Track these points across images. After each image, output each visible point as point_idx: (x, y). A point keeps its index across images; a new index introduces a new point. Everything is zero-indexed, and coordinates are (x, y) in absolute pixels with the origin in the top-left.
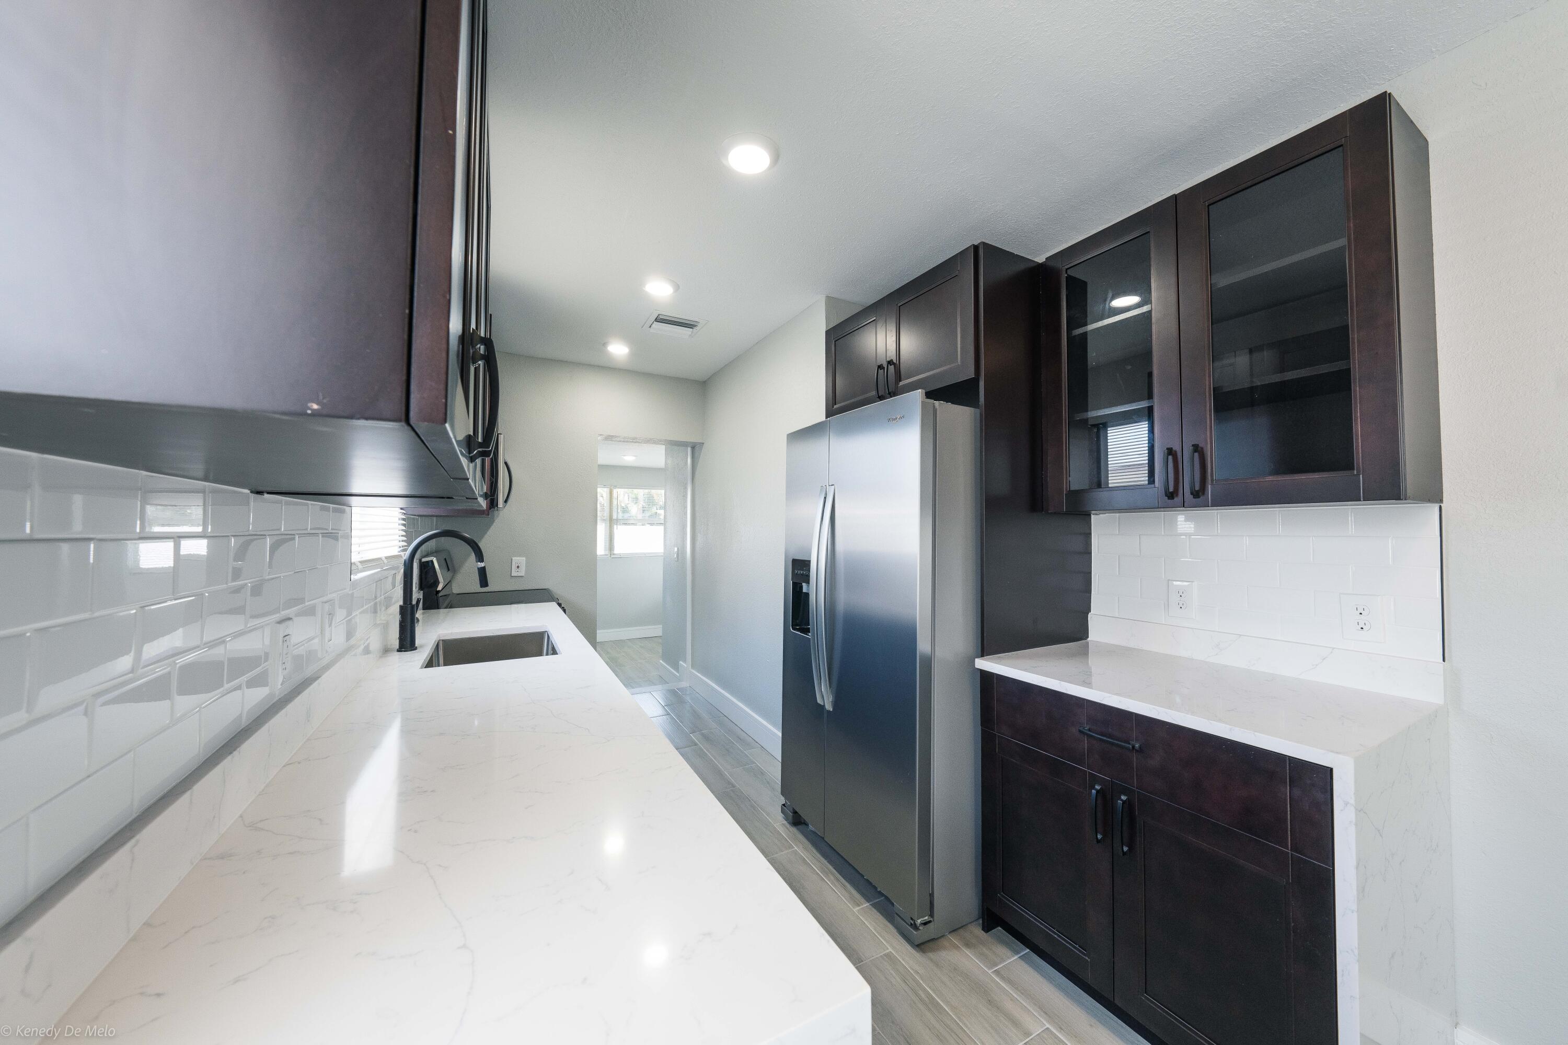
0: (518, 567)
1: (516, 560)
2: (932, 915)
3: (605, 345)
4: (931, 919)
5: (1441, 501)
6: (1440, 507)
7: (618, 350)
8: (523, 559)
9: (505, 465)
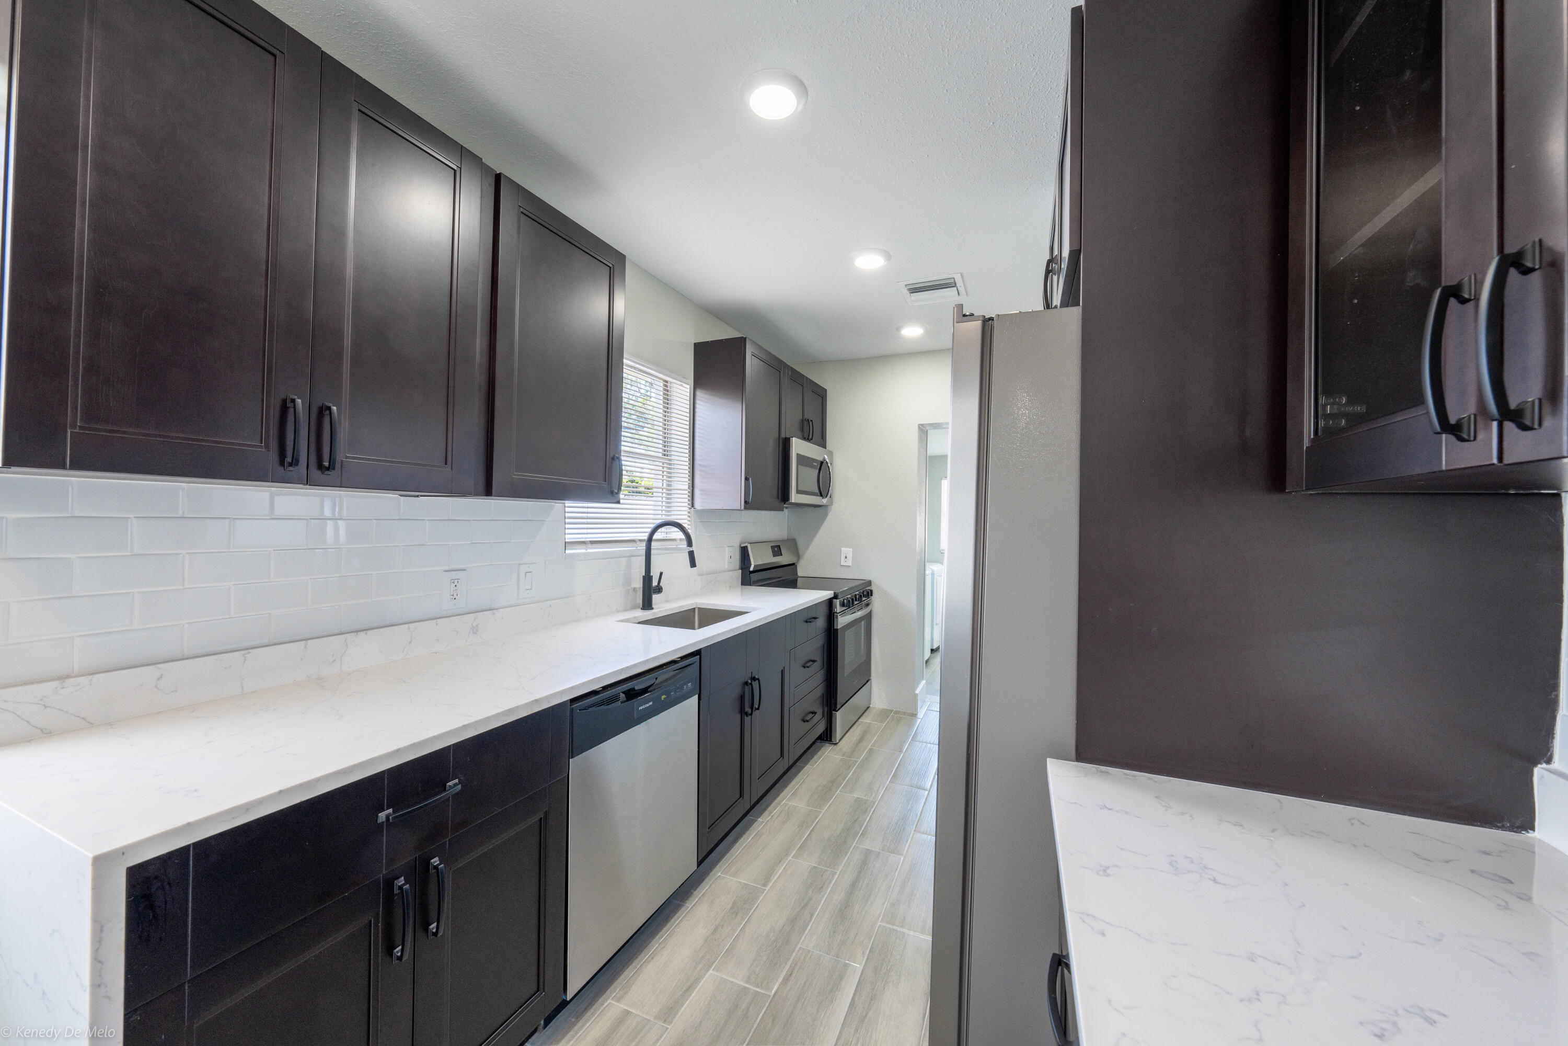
0: (846, 557)
1: (844, 550)
3: (898, 330)
7: (912, 332)
8: (851, 550)
9: (824, 464)
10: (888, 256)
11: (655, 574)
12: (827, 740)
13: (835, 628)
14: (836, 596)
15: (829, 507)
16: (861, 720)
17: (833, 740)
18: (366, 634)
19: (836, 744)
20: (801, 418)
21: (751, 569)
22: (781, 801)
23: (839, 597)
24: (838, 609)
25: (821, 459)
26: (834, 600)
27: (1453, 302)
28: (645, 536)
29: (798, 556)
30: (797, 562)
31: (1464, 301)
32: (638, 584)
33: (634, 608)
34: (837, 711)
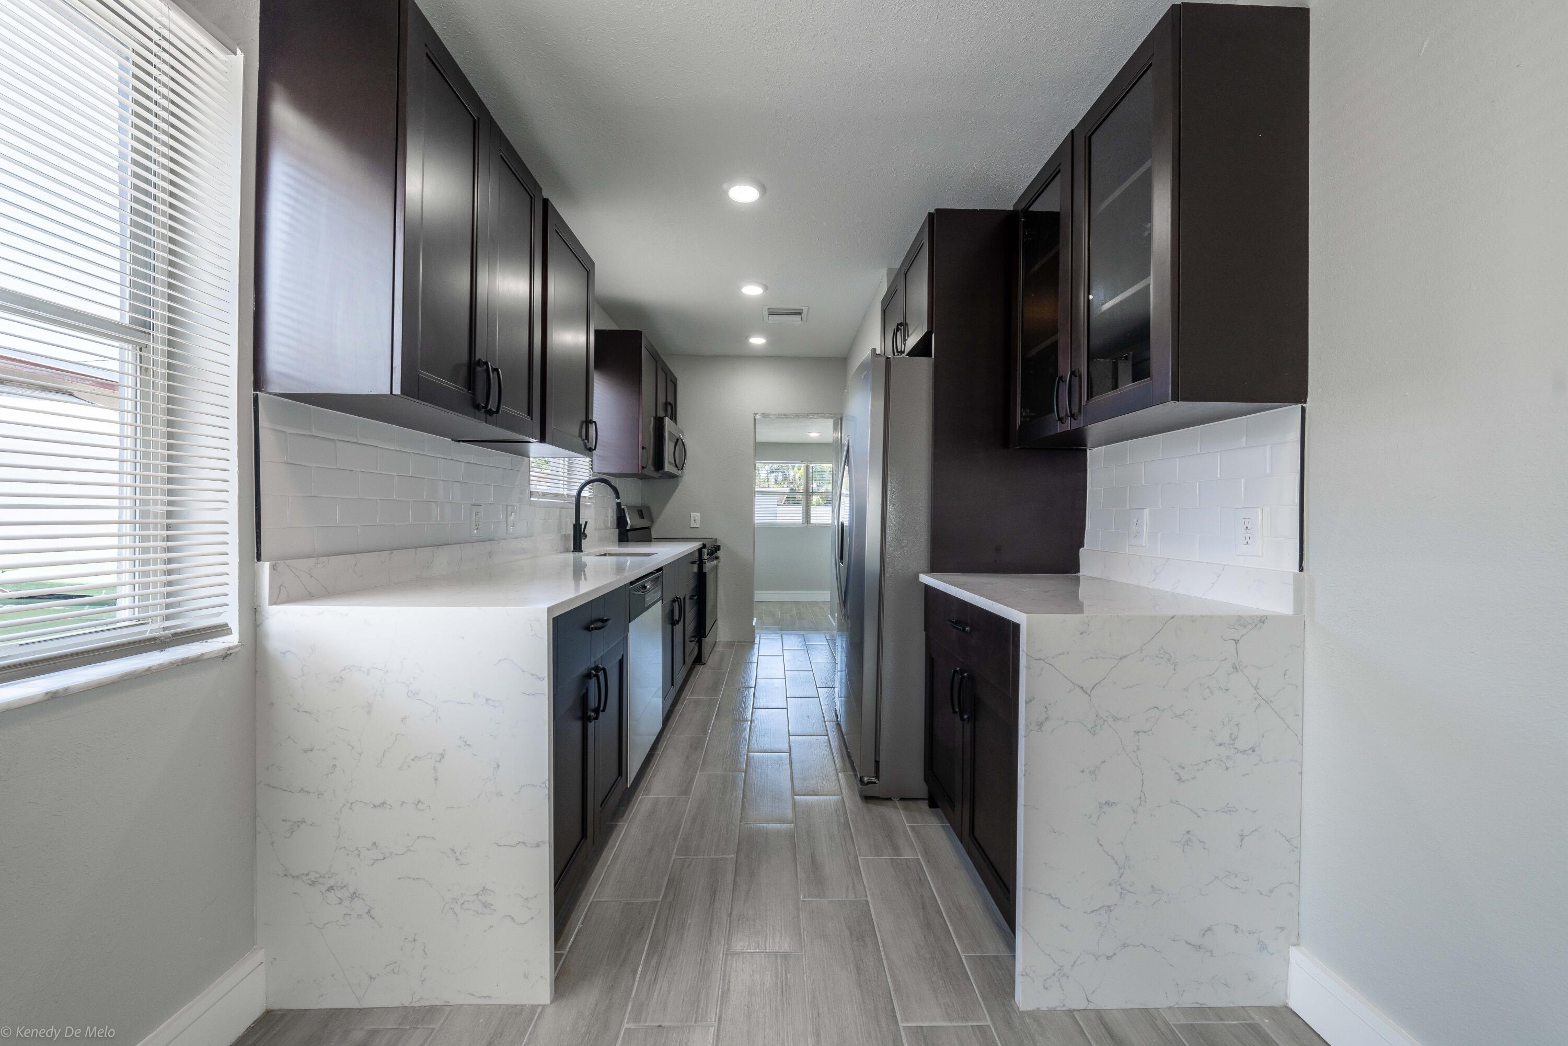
0: (695, 520)
1: (693, 514)
2: (877, 777)
3: (747, 338)
4: (877, 782)
5: (1305, 402)
6: (1303, 410)
7: (758, 341)
8: (699, 514)
9: (680, 441)
10: (766, 288)
11: (582, 522)
12: (698, 662)
13: (704, 571)
14: (704, 546)
15: (680, 478)
16: (714, 649)
17: (703, 661)
18: (442, 548)
19: (704, 664)
20: (664, 401)
21: (628, 528)
22: (685, 698)
23: (707, 546)
24: (705, 557)
25: (678, 436)
26: (703, 549)
27: (1061, 381)
28: (575, 493)
29: (652, 521)
30: (651, 526)
31: (1063, 382)
32: (571, 532)
33: (567, 551)
34: (706, 637)
